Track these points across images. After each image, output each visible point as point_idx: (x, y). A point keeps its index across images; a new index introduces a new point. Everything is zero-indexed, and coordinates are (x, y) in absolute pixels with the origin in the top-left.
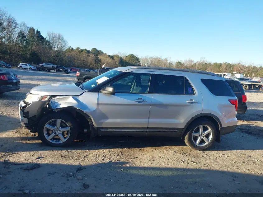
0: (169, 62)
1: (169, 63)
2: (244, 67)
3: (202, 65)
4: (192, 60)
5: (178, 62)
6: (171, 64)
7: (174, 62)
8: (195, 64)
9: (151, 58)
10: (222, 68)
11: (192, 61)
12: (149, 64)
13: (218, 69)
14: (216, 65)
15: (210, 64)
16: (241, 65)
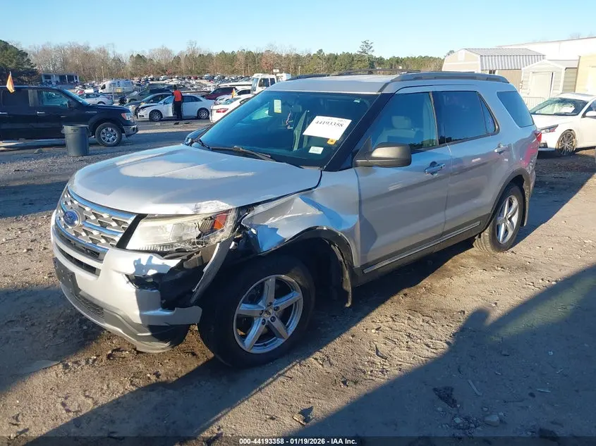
0: (112, 56)
1: (114, 60)
2: (279, 56)
3: (195, 59)
4: (169, 48)
5: (135, 55)
6: (118, 61)
7: (123, 56)
8: (178, 59)
9: (60, 49)
10: (238, 63)
11: (168, 52)
12: (58, 64)
13: (230, 66)
14: (224, 57)
15: (210, 55)
16: (273, 54)
